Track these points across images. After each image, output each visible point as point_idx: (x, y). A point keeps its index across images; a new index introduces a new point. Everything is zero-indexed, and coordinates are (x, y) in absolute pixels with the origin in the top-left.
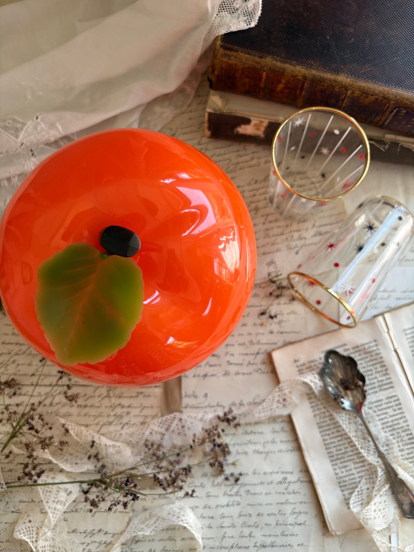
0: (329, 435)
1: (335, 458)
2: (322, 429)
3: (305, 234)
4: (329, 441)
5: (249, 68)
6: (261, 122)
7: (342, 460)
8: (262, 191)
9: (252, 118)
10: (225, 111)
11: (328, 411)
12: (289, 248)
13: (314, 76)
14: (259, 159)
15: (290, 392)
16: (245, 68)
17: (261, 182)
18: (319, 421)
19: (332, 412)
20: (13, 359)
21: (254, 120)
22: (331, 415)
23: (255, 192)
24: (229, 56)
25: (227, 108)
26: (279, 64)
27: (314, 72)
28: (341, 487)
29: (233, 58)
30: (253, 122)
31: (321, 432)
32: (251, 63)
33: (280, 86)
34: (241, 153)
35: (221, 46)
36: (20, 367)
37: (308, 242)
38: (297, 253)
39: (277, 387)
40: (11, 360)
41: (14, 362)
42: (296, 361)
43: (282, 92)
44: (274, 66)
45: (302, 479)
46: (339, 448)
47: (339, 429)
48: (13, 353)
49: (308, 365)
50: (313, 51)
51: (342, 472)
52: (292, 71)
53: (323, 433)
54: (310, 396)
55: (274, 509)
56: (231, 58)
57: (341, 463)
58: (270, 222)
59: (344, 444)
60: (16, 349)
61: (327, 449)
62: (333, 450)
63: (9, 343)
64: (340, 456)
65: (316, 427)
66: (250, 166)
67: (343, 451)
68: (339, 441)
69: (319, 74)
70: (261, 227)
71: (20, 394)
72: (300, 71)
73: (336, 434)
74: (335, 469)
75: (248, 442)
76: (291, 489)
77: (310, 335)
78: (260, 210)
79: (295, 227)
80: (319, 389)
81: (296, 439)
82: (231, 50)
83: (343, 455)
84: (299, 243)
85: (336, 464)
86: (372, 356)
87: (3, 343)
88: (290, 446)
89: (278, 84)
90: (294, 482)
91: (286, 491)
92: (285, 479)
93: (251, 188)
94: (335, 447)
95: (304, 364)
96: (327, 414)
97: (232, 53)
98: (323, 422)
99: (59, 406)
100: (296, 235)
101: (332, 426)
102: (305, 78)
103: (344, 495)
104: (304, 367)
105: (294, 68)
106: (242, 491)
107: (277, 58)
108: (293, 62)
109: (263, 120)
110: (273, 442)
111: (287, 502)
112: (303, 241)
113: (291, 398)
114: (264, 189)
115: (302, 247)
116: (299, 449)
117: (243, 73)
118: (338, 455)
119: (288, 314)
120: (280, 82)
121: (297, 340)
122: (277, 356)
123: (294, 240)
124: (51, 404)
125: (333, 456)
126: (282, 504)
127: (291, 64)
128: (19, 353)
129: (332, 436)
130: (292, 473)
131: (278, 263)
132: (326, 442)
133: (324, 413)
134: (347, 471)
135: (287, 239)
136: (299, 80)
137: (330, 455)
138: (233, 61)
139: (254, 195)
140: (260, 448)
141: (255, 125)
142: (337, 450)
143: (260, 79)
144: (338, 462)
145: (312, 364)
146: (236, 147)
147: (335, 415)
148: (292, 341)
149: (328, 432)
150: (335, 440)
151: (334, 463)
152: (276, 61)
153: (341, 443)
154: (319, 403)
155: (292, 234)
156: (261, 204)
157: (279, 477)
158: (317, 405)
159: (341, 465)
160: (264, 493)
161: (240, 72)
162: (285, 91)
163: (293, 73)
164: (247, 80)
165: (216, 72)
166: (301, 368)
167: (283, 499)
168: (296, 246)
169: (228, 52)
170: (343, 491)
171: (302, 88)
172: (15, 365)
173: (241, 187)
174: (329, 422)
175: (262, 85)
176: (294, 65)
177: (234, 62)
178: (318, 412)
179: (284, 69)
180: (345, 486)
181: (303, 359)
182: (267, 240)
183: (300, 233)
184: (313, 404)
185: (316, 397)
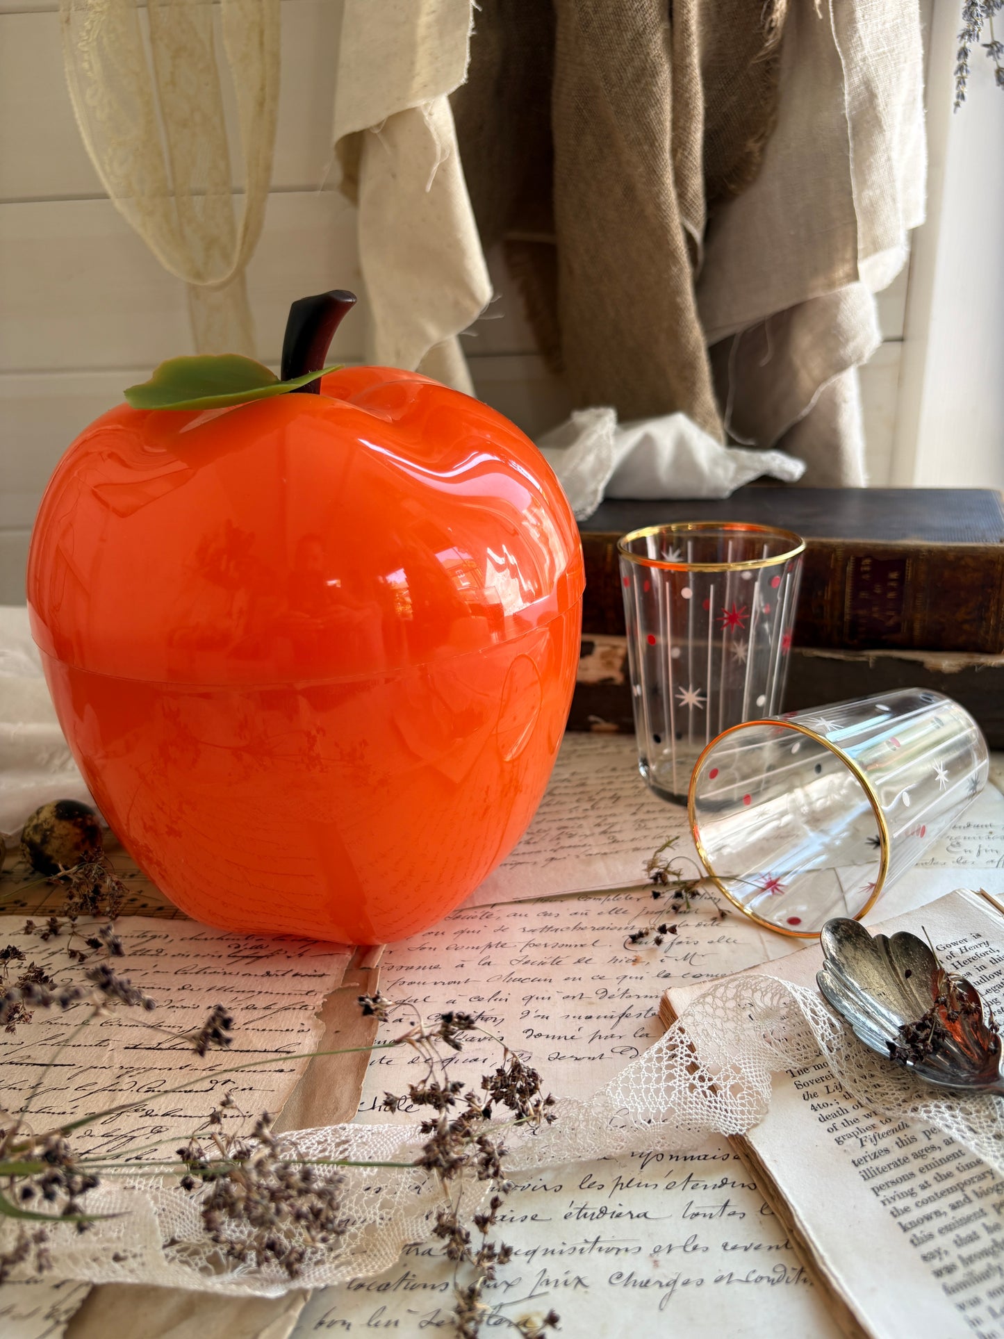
0: (912, 1193)
1: (959, 1275)
2: (878, 1181)
4: (916, 1214)
7: (995, 1283)
9: (596, 641)
18: (860, 1154)
21: (601, 645)
30: (600, 649)
31: (876, 1191)
46: (963, 1232)
53: (888, 1193)
54: (811, 1089)
59: (982, 1213)
61: (915, 1242)
62: (945, 1242)
64: (979, 1266)
67: (985, 1241)
68: (954, 1207)
73: (937, 1188)
74: (975, 1322)
75: (588, 1245)
83: (992, 1261)
85: (976, 1302)
86: (984, 967)
94: (943, 1231)
96: (885, 1128)
101: (913, 1166)
110: (693, 1247)
118: (968, 1261)
119: (711, 942)
125: (950, 1269)
129: (926, 1194)
132: (905, 1219)
133: (873, 1127)
137: (937, 1264)
140: (638, 1267)
141: (603, 656)
142: (960, 1242)
144: (981, 1291)
149: (904, 1187)
150: (943, 1204)
151: (962, 1296)
153: (966, 1211)
154: (845, 1104)
158: (842, 1112)
174: (897, 1153)
184: (825, 1112)
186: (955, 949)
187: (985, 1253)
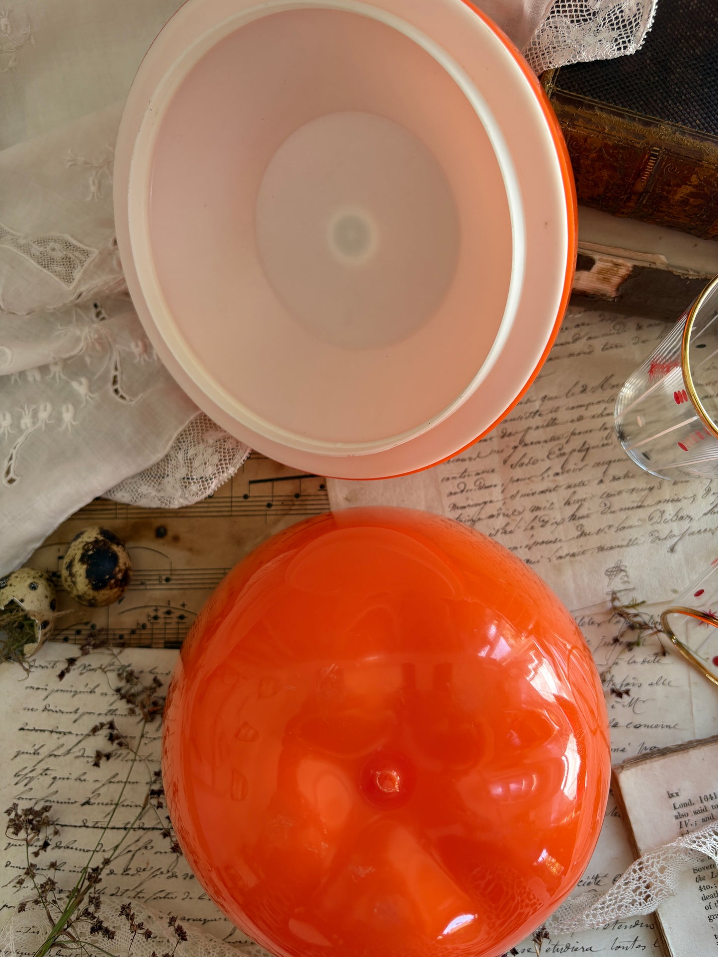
3: (688, 509)
5: (615, 147)
6: (616, 265)
8: (597, 409)
9: (596, 257)
12: (657, 539)
14: (590, 338)
15: (662, 870)
16: (606, 145)
17: (594, 390)
20: (43, 766)
21: (601, 260)
23: (581, 411)
24: (573, 118)
26: (689, 141)
29: (580, 122)
30: (598, 265)
32: (623, 134)
33: (685, 190)
35: (553, 95)
36: (58, 784)
37: (695, 526)
38: (672, 550)
39: (637, 862)
40: (39, 770)
41: (44, 772)
42: (671, 796)
43: (685, 202)
44: (678, 143)
48: (44, 752)
49: (699, 806)
54: (701, 874)
56: (576, 123)
58: (615, 479)
60: (51, 743)
63: (35, 730)
66: (571, 355)
70: (594, 489)
71: (58, 847)
77: (699, 736)
78: (591, 451)
79: (667, 492)
82: (578, 104)
84: (677, 528)
87: (22, 729)
89: (679, 186)
93: (572, 402)
95: (690, 803)
97: (581, 111)
99: (144, 875)
100: (670, 509)
104: (691, 809)
107: (685, 127)
109: (620, 261)
112: (685, 524)
113: (662, 882)
114: (603, 406)
115: (682, 536)
117: (601, 156)
119: (651, 684)
120: (685, 180)
121: (670, 744)
122: (629, 781)
123: (666, 522)
124: (126, 871)
128: (57, 753)
131: (631, 572)
135: (650, 518)
138: (580, 129)
139: (580, 418)
141: (602, 272)
143: (638, 173)
145: (709, 804)
148: (661, 746)
152: (683, 133)
155: (661, 507)
156: (594, 439)
161: (593, 155)
162: (691, 200)
164: (605, 174)
166: (682, 811)
168: (671, 535)
169: (570, 108)
172: (46, 780)
173: (551, 399)
175: (640, 187)
177: (584, 132)
179: (700, 153)
181: (688, 791)
182: (609, 519)
183: (679, 505)
184: (706, 893)
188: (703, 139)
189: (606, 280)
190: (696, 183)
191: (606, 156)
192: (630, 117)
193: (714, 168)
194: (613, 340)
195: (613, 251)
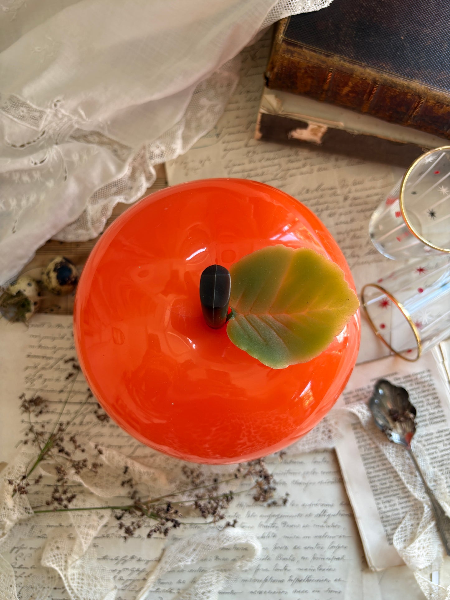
0: (373, 467)
1: (379, 492)
2: (366, 462)
3: (358, 252)
4: (373, 474)
5: (313, 67)
6: (320, 127)
7: (386, 494)
8: (314, 201)
9: (310, 122)
10: (280, 113)
11: (374, 443)
13: (385, 80)
14: (312, 165)
15: (337, 423)
16: (308, 67)
17: (312, 191)
18: (363, 453)
19: (378, 444)
20: (40, 373)
21: (312, 124)
22: (377, 447)
24: (292, 53)
25: (282, 109)
26: (347, 65)
27: (385, 76)
28: (383, 522)
29: (296, 55)
30: (311, 127)
31: (365, 464)
32: (316, 61)
33: (346, 89)
34: (293, 158)
35: (283, 41)
36: (47, 382)
40: (38, 375)
41: (40, 377)
43: (347, 95)
44: (342, 66)
45: (342, 513)
46: (384, 482)
47: (385, 462)
48: (40, 367)
49: (355, 394)
50: (385, 52)
51: (386, 507)
52: (362, 74)
53: (368, 466)
54: (356, 426)
55: (311, 543)
56: (294, 55)
57: (385, 497)
59: (390, 478)
60: (43, 363)
61: (371, 482)
62: (378, 483)
63: (35, 356)
64: (384, 491)
65: (360, 459)
67: (388, 485)
68: (384, 474)
69: (390, 78)
71: (47, 412)
72: (370, 74)
73: (381, 467)
74: (378, 504)
75: (287, 472)
76: (330, 522)
80: (366, 419)
81: (339, 471)
82: (295, 45)
83: (387, 490)
85: (380, 498)
86: (424, 386)
87: (28, 356)
88: (331, 478)
89: (343, 87)
90: (334, 515)
91: (325, 525)
92: (325, 511)
94: (379, 480)
95: (351, 393)
96: (373, 446)
97: (296, 49)
98: (368, 454)
99: (90, 425)
101: (377, 459)
102: (375, 82)
103: (386, 531)
104: (351, 396)
105: (363, 69)
106: (279, 523)
107: (345, 58)
108: (363, 64)
109: (321, 125)
110: (314, 473)
111: (325, 536)
112: (356, 259)
113: (336, 429)
114: (317, 200)
116: (341, 481)
117: (306, 72)
118: (382, 489)
120: (346, 84)
124: (81, 423)
125: (377, 490)
126: (320, 537)
127: (361, 66)
128: (46, 367)
129: (377, 469)
130: (332, 506)
132: (371, 475)
133: (370, 444)
134: (391, 506)
136: (368, 84)
137: (374, 488)
138: (296, 58)
140: (300, 478)
141: (313, 130)
142: (382, 484)
143: (325, 80)
144: (382, 496)
145: (360, 393)
146: (287, 151)
147: (381, 447)
149: (372, 465)
150: (380, 473)
151: (377, 497)
152: (345, 61)
153: (386, 476)
154: (365, 434)
157: (318, 510)
158: (363, 436)
159: (385, 500)
160: (302, 525)
161: (303, 71)
163: (362, 76)
164: (309, 80)
165: (276, 70)
166: (348, 396)
167: (321, 532)
169: (291, 48)
170: (385, 526)
171: (370, 93)
172: (41, 380)
174: (374, 455)
175: (326, 87)
176: (364, 67)
177: (297, 60)
178: (363, 443)
179: (352, 71)
180: (388, 521)
183: (353, 250)
184: (359, 435)
185: (361, 427)
186: (419, 376)
187: (386, 488)
188: (354, 64)
189: (315, 134)
190: (351, 86)
191: (309, 72)
192: (320, 53)
193: (359, 78)
194: (323, 166)
195: (317, 119)
